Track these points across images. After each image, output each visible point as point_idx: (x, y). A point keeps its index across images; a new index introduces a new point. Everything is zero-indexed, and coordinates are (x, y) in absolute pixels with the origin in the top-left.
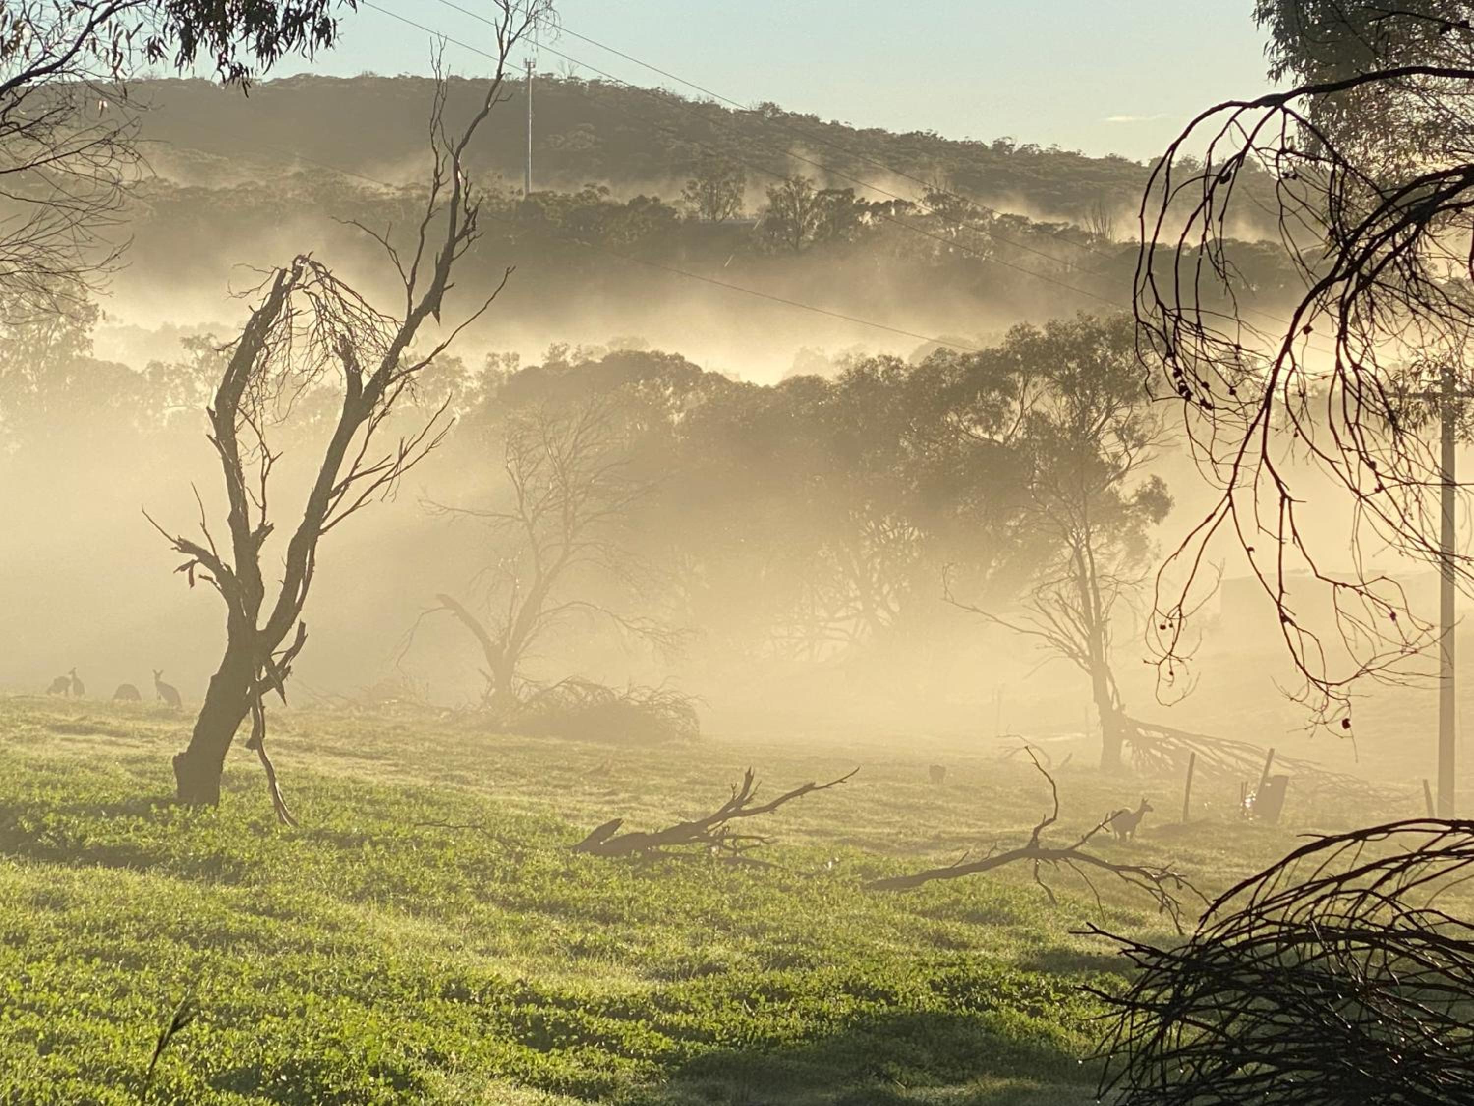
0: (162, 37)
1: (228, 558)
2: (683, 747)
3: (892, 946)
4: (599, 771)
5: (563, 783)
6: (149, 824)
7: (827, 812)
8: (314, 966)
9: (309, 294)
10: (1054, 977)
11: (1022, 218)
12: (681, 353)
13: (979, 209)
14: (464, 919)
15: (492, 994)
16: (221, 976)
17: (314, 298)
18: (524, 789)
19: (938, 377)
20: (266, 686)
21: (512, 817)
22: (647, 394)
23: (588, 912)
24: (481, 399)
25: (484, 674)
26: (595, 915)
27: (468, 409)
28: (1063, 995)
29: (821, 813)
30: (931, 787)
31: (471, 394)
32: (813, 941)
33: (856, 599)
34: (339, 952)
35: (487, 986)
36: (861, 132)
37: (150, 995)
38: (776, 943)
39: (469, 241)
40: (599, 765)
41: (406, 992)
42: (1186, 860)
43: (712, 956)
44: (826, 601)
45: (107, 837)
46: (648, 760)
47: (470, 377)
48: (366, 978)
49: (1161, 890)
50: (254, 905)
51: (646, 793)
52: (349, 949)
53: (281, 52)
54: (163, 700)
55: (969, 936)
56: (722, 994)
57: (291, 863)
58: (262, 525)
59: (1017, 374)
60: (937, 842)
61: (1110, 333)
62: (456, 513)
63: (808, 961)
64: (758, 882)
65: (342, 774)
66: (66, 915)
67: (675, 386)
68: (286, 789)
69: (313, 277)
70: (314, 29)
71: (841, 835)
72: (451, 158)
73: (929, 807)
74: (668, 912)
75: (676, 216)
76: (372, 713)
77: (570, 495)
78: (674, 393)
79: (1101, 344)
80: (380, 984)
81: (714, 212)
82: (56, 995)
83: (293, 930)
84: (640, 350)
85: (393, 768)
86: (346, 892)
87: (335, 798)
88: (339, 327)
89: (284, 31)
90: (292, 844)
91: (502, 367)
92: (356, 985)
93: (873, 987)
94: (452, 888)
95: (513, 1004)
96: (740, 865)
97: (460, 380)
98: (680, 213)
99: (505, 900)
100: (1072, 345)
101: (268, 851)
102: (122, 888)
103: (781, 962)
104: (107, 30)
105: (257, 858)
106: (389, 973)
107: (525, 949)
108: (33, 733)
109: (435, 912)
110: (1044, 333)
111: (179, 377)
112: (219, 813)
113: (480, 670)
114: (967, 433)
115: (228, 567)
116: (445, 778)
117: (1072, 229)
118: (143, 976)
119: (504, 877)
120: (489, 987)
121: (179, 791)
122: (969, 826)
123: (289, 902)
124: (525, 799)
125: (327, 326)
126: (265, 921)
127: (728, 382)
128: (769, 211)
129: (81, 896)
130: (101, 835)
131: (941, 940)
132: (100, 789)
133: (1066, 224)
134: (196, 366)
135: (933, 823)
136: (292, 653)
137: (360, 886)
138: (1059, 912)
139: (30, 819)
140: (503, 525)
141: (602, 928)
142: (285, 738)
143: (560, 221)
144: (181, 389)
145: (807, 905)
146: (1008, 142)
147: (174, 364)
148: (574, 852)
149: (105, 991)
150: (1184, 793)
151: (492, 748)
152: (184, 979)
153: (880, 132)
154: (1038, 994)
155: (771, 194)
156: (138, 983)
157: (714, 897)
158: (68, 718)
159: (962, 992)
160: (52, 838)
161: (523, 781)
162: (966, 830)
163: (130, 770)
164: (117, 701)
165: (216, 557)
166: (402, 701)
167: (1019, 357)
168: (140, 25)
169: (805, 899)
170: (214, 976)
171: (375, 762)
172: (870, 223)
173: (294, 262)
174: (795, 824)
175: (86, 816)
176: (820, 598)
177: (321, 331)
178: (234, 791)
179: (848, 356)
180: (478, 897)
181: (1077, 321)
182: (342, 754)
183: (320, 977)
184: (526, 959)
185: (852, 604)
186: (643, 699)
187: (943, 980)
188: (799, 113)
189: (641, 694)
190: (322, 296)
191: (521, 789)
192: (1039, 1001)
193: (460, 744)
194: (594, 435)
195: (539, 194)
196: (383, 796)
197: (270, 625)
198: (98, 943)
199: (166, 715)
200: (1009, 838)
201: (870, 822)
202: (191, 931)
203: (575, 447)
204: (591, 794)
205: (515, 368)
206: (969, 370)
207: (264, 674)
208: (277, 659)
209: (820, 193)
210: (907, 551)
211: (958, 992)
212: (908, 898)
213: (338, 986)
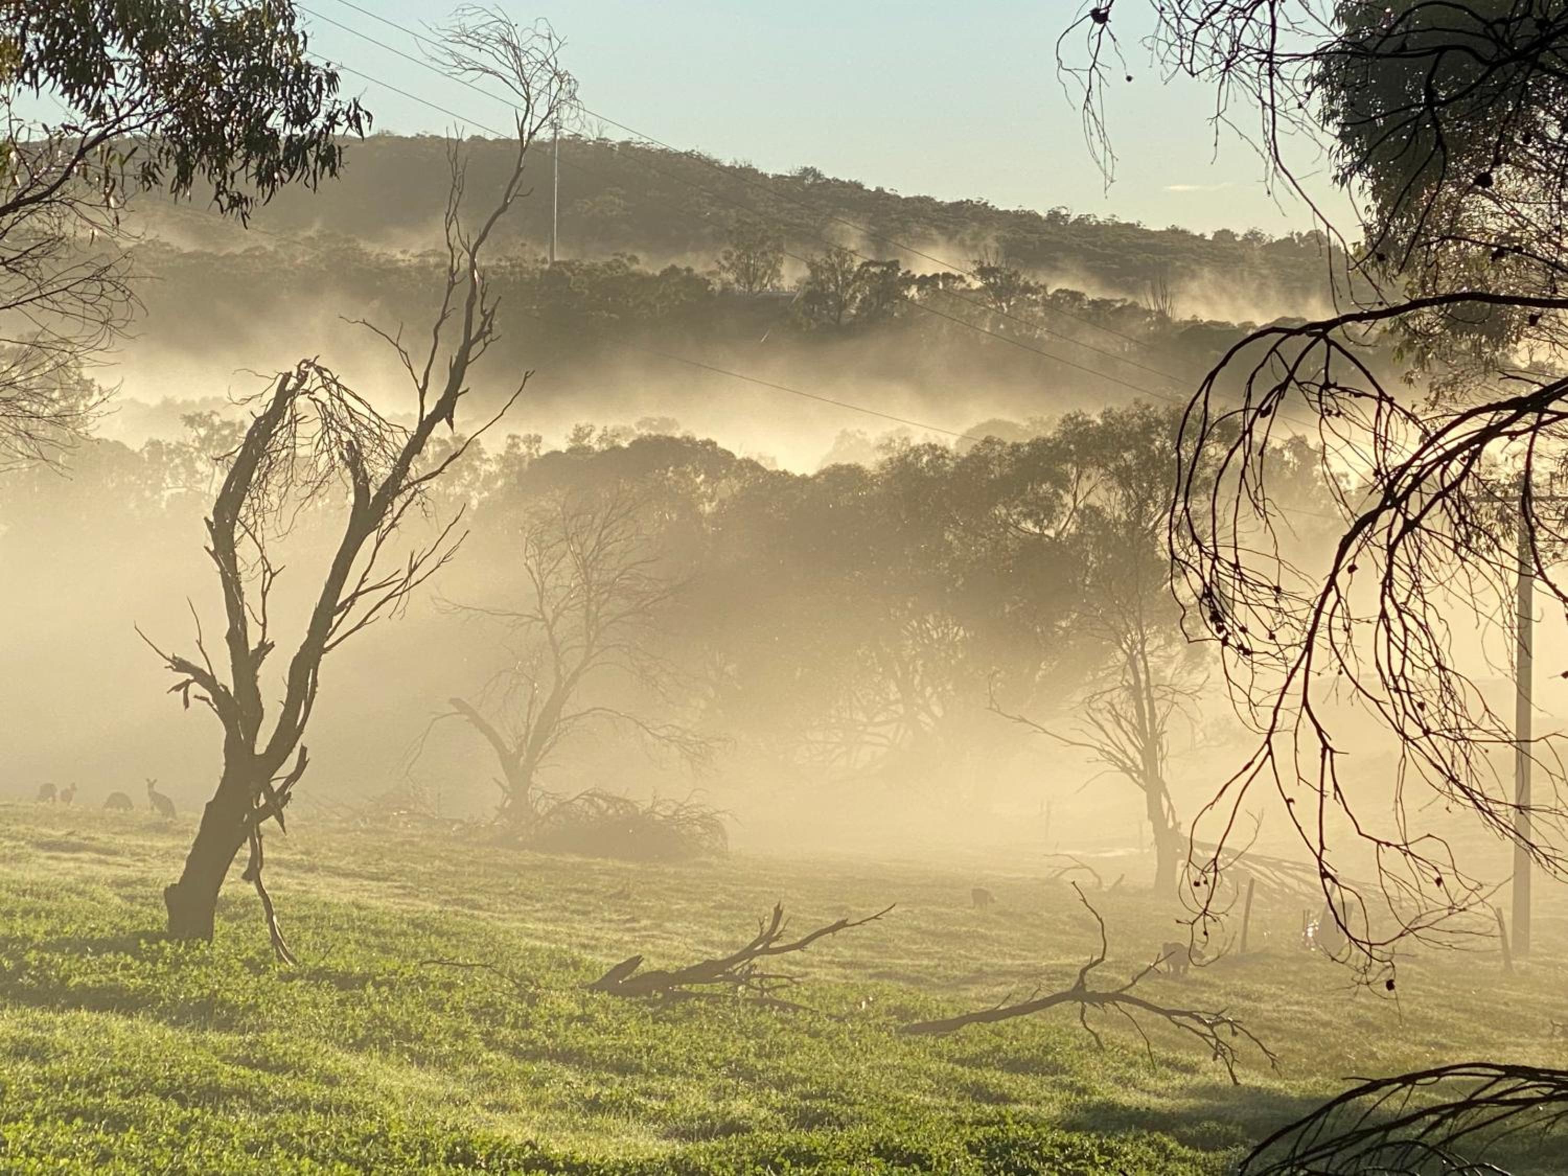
0: (157, 161)
1: (226, 678)
2: (709, 865)
3: (927, 1100)
4: (620, 894)
5: (580, 907)
6: (138, 963)
7: (862, 941)
8: (309, 1128)
9: (314, 400)
10: (1099, 1137)
11: (1077, 293)
12: (714, 439)
13: (1032, 283)
14: (471, 1070)
15: (499, 1159)
16: (211, 1138)
17: (319, 405)
18: (539, 915)
19: (987, 468)
20: (264, 814)
21: (526, 950)
22: (676, 482)
23: (604, 1062)
24: (500, 483)
25: (499, 784)
26: (612, 1064)
27: (486, 494)
28: (1108, 1158)
29: (856, 942)
30: (973, 912)
31: (490, 478)
32: (843, 1094)
33: (897, 702)
34: (337, 1110)
35: (495, 1148)
36: (907, 200)
37: (135, 1160)
38: (804, 1097)
39: (486, 345)
40: (620, 888)
41: (407, 1158)
42: (1242, 997)
43: (736, 1114)
44: (865, 703)
45: (93, 977)
46: (672, 882)
47: (488, 460)
48: (365, 1142)
49: (1215, 1036)
50: (248, 1056)
51: (669, 920)
52: (348, 1107)
53: (282, 181)
54: (156, 810)
55: (1010, 1088)
56: (744, 1158)
57: (288, 1007)
58: (262, 643)
59: (1070, 465)
60: (978, 976)
61: (1169, 422)
62: (472, 612)
63: (838, 1118)
64: (787, 1026)
65: (346, 898)
66: (46, 1068)
67: (706, 473)
68: (284, 918)
69: (319, 382)
70: (318, 157)
71: (877, 967)
72: (466, 256)
73: (971, 935)
74: (690, 1062)
75: (710, 288)
76: (381, 826)
77: (592, 594)
78: (704, 481)
79: (1159, 435)
80: (381, 1148)
81: (750, 284)
82: (33, 1161)
83: (288, 1085)
84: (669, 435)
85: (401, 891)
86: (346, 1040)
87: (337, 928)
88: (346, 437)
89: (286, 159)
90: (290, 985)
91: (523, 449)
92: (355, 1149)
93: (906, 1149)
94: (460, 1035)
95: (522, 1169)
96: (767, 1007)
97: (477, 463)
98: (715, 284)
99: (516, 1047)
100: (1129, 435)
101: (263, 993)
102: (107, 1036)
103: (808, 1120)
104: (99, 155)
105: (251, 1002)
106: (390, 1135)
107: (536, 1104)
108: (17, 851)
109: (441, 1062)
110: (1099, 421)
111: (179, 456)
112: (213, 948)
113: (495, 779)
114: (1016, 527)
115: (226, 688)
116: (457, 902)
117: (1130, 306)
118: (127, 1139)
119: (516, 1023)
120: (497, 1150)
121: (171, 923)
122: (1013, 957)
123: (285, 1054)
124: (540, 926)
125: (333, 435)
126: (259, 1076)
127: (763, 470)
128: (808, 283)
129: (63, 1045)
130: (86, 974)
131: (980, 1093)
132: (87, 918)
133: (1124, 300)
134: (197, 445)
135: (975, 953)
136: (293, 778)
137: (361, 1033)
138: (1106, 1059)
139: (9, 956)
140: (522, 625)
141: (618, 1080)
142: (285, 856)
143: (587, 292)
144: (181, 470)
145: (838, 1053)
146: (1064, 212)
147: (174, 443)
148: (591, 992)
149: (87, 1157)
150: (1242, 919)
151: (506, 867)
152: (171, 1142)
153: (928, 200)
154: (1081, 1156)
155: (811, 265)
156: (121, 1147)
157: (739, 1044)
158: (53, 833)
159: (1000, 1155)
160: (33, 977)
161: (538, 906)
162: (1009, 962)
163: (119, 895)
164: (108, 810)
165: (213, 677)
166: (411, 812)
167: (1072, 447)
168: (135, 150)
169: (836, 1046)
170: (202, 1139)
171: (381, 884)
172: (917, 297)
173: (299, 367)
174: (827, 954)
175: (70, 953)
176: (858, 700)
177: (327, 441)
178: (229, 919)
179: (891, 440)
180: (487, 1044)
181: (1134, 409)
182: (346, 875)
183: (316, 1140)
184: (537, 1116)
185: (893, 708)
186: (669, 813)
187: (980, 1141)
188: (842, 179)
189: (668, 808)
190: (328, 403)
191: (535, 915)
192: (1082, 1164)
193: (471, 863)
194: (620, 531)
195: (565, 263)
196: (388, 926)
197: (269, 748)
198: (79, 1100)
199: (160, 829)
200: (1054, 972)
201: (908, 952)
202: (180, 1087)
203: (598, 543)
204: (610, 921)
205: (537, 450)
206: (1018, 460)
207: (262, 801)
208: (276, 785)
209: (862, 265)
210: (951, 652)
211: (996, 1155)
212: (945, 1044)
213: (335, 1151)
